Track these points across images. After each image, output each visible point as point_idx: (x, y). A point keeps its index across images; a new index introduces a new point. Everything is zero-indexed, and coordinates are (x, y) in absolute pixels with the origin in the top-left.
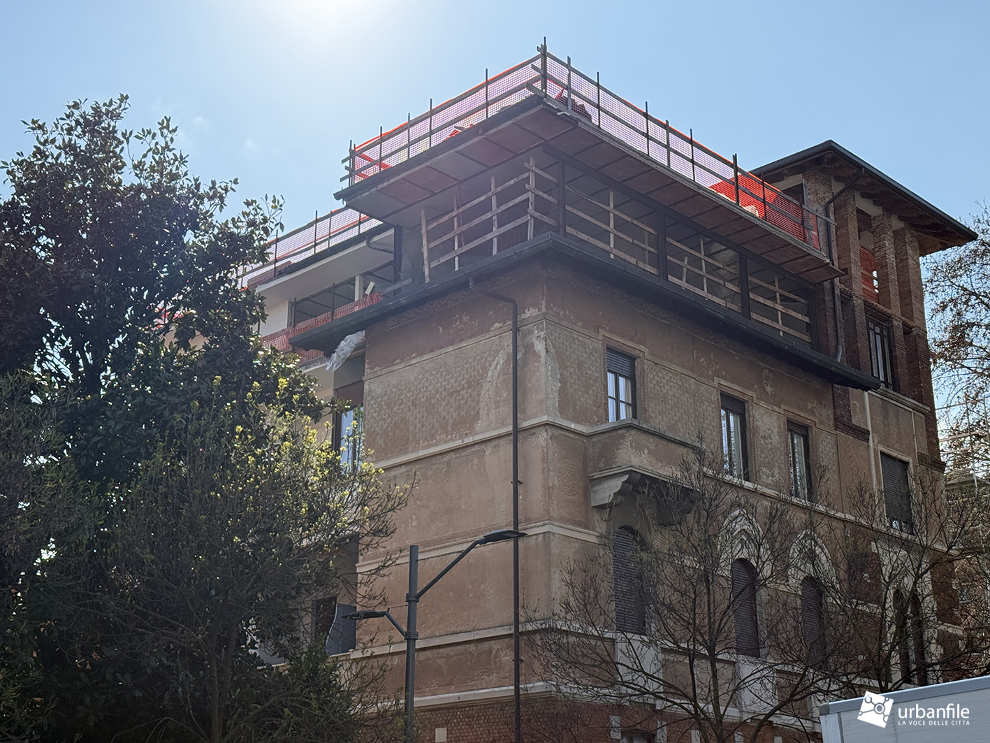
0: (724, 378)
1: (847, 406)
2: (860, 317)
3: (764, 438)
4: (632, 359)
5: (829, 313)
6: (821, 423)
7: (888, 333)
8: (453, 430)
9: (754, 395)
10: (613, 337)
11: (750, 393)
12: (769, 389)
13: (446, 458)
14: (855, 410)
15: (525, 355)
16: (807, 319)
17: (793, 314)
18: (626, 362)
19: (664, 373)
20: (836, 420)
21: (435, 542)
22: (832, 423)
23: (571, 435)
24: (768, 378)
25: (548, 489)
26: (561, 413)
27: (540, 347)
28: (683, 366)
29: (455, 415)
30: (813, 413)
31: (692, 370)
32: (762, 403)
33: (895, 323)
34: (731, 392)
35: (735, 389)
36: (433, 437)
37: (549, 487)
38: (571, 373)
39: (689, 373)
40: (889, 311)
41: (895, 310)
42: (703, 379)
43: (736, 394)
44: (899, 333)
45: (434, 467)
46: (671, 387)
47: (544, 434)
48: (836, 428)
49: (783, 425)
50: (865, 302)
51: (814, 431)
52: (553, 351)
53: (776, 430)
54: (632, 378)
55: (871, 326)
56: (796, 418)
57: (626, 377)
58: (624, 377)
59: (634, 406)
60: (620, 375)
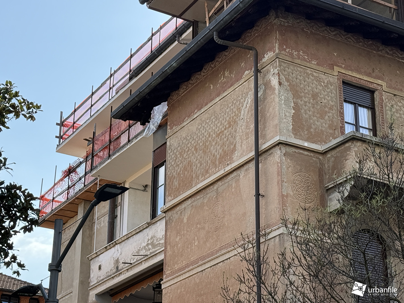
4: (372, 92)
8: (220, 163)
10: (350, 73)
13: (216, 186)
15: (265, 91)
18: (368, 95)
21: (208, 256)
23: (306, 153)
25: (283, 198)
26: (295, 134)
27: (275, 82)
29: (220, 151)
36: (207, 172)
37: (283, 196)
38: (306, 102)
45: (208, 196)
47: (279, 152)
52: (286, 84)
54: (372, 108)
57: (366, 107)
58: (363, 106)
59: (374, 130)
60: (360, 106)
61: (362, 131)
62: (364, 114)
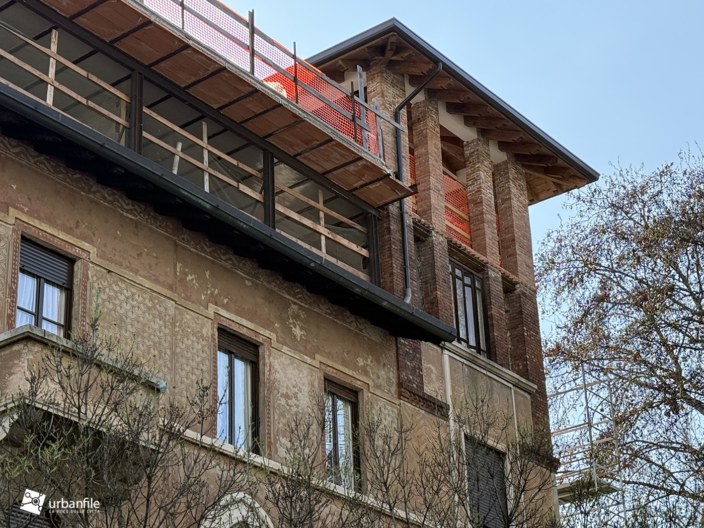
0: (226, 307)
1: (417, 370)
2: (442, 258)
3: (287, 397)
4: (71, 261)
5: (396, 247)
6: (378, 387)
7: (482, 286)
9: (273, 336)
11: (267, 333)
12: (297, 331)
14: (429, 376)
16: (364, 252)
17: (345, 242)
18: (63, 265)
19: (123, 286)
20: (400, 385)
22: (394, 389)
24: (296, 317)
28: (156, 281)
30: (366, 373)
31: (171, 288)
32: (285, 349)
33: (492, 274)
34: (235, 328)
35: (244, 325)
39: (165, 291)
40: (482, 258)
41: (492, 258)
42: (189, 304)
43: (244, 331)
44: (497, 288)
46: (133, 307)
48: (400, 395)
49: (318, 384)
50: (450, 242)
51: (366, 396)
53: (306, 388)
54: (68, 289)
55: (458, 272)
56: (339, 376)
57: (58, 286)
58: (53, 284)
59: (67, 327)
60: (48, 282)
61: (45, 326)
62: (53, 298)
